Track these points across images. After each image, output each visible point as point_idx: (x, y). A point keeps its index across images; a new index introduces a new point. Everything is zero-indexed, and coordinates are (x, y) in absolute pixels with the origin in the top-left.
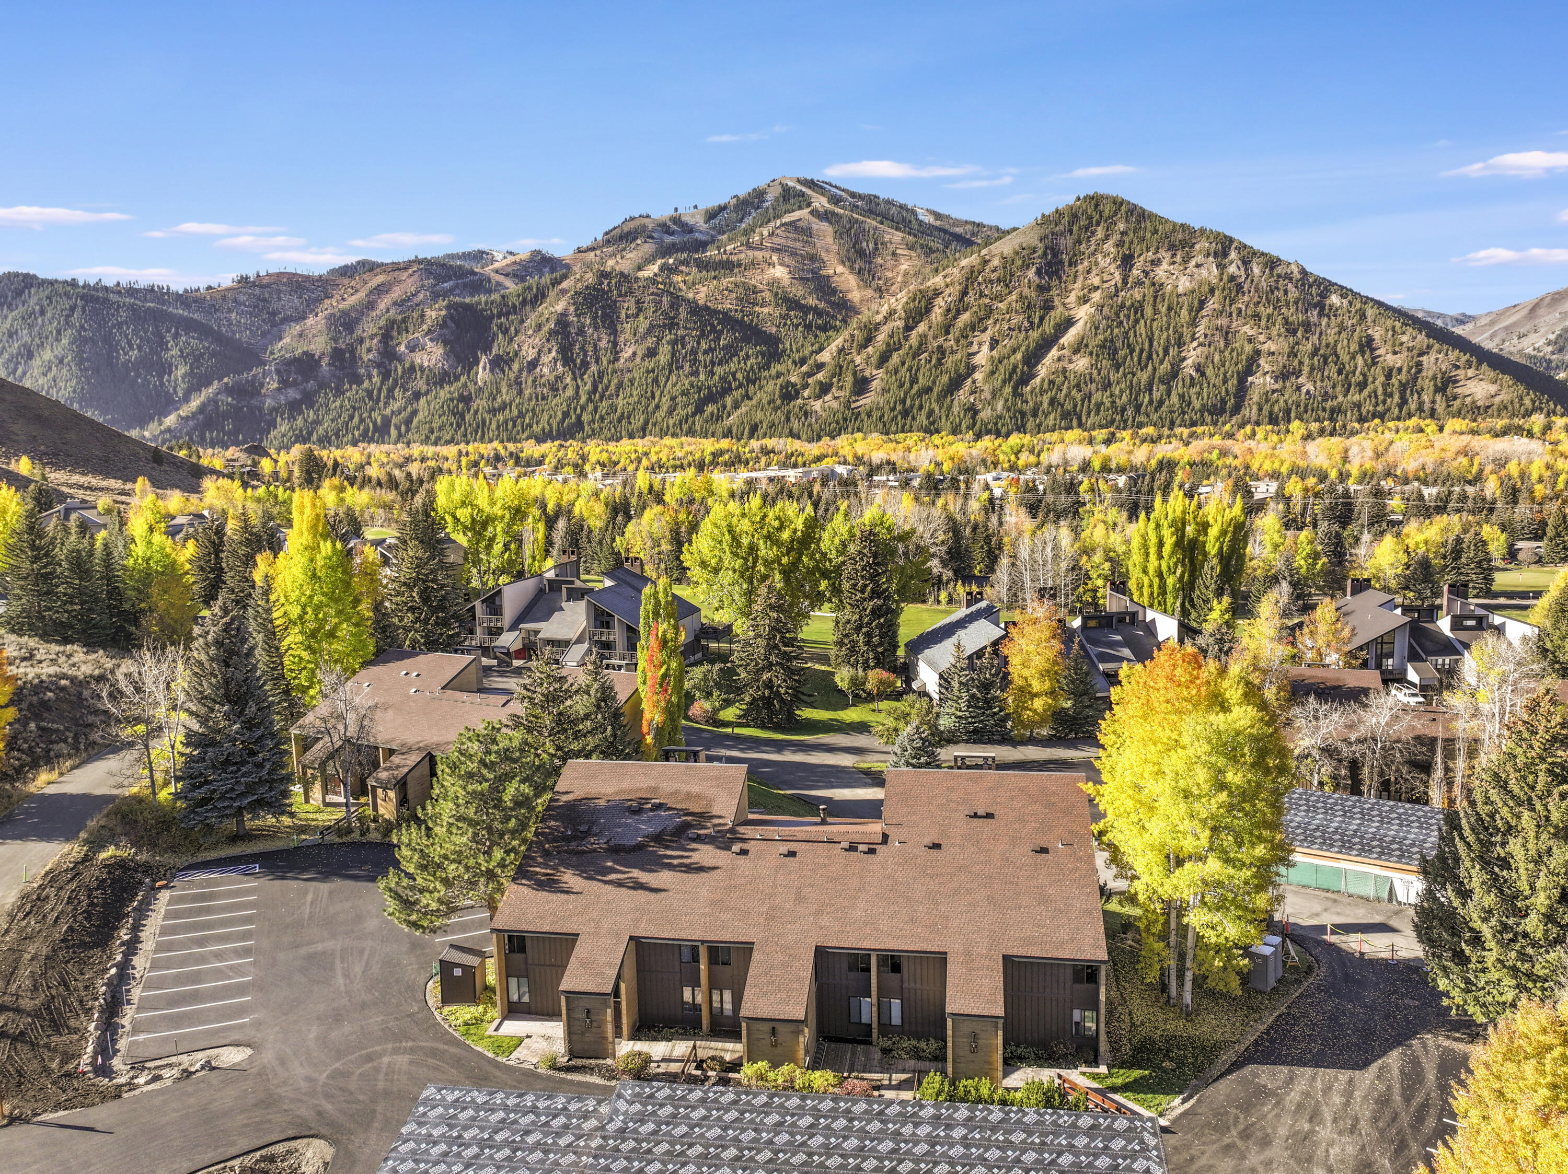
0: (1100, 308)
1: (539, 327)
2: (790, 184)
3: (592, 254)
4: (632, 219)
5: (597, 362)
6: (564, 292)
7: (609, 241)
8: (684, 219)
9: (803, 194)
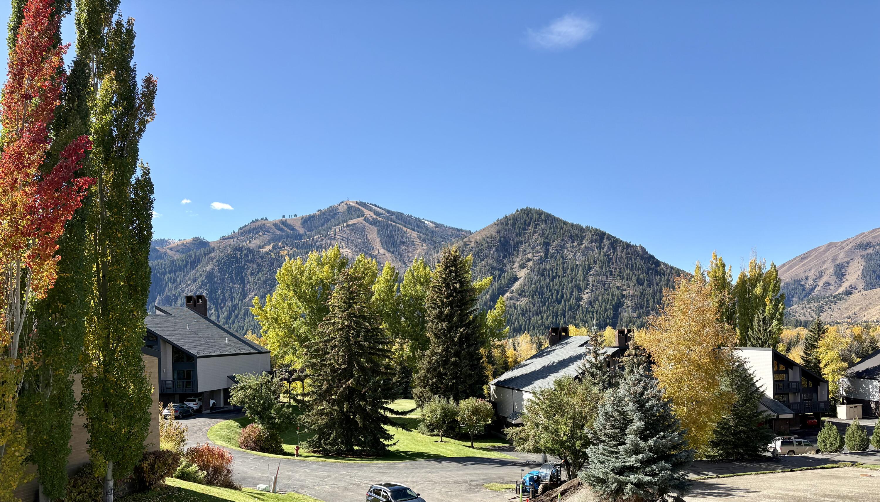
0: (532, 270)
1: (195, 280)
2: (352, 204)
3: (232, 240)
4: (256, 220)
5: (232, 300)
6: (212, 259)
7: (242, 233)
8: (288, 221)
9: (359, 210)
